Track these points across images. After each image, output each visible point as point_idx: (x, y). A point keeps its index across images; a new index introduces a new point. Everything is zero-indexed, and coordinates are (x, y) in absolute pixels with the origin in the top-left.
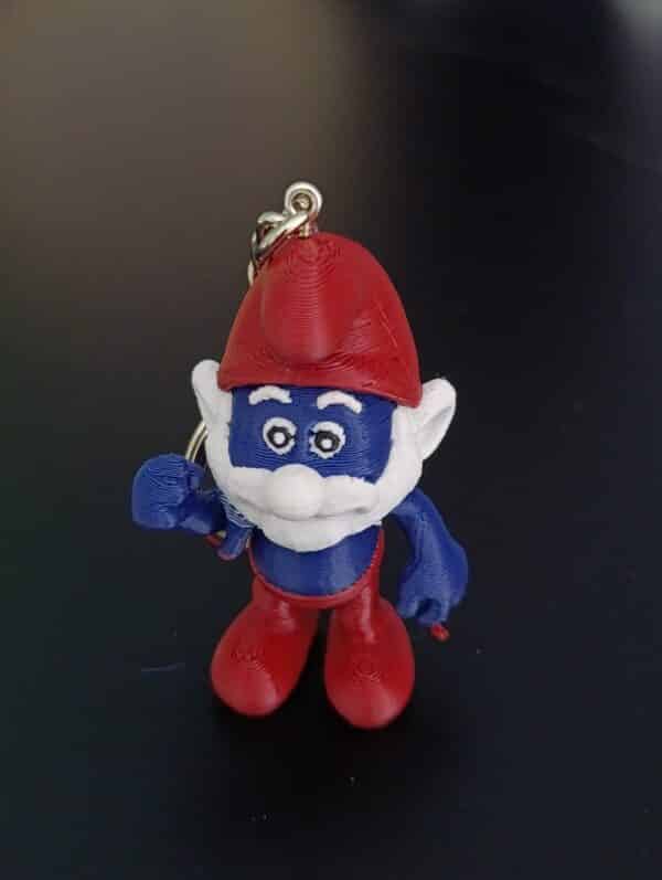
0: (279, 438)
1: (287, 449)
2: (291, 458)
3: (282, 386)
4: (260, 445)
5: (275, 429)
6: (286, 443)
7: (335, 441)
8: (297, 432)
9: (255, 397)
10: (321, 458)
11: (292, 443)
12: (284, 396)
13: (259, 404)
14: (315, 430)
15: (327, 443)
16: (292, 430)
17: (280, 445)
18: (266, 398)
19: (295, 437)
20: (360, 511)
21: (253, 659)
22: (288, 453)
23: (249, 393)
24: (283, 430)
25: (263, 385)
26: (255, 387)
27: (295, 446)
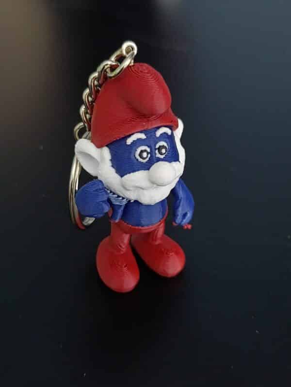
1: (148, 159)
5: (142, 152)
6: (147, 156)
7: (166, 148)
8: (151, 150)
9: (129, 141)
10: (161, 159)
13: (132, 143)
14: (157, 146)
15: (163, 151)
17: (145, 158)
19: (150, 153)
23: (126, 140)
24: (145, 151)
26: (128, 136)
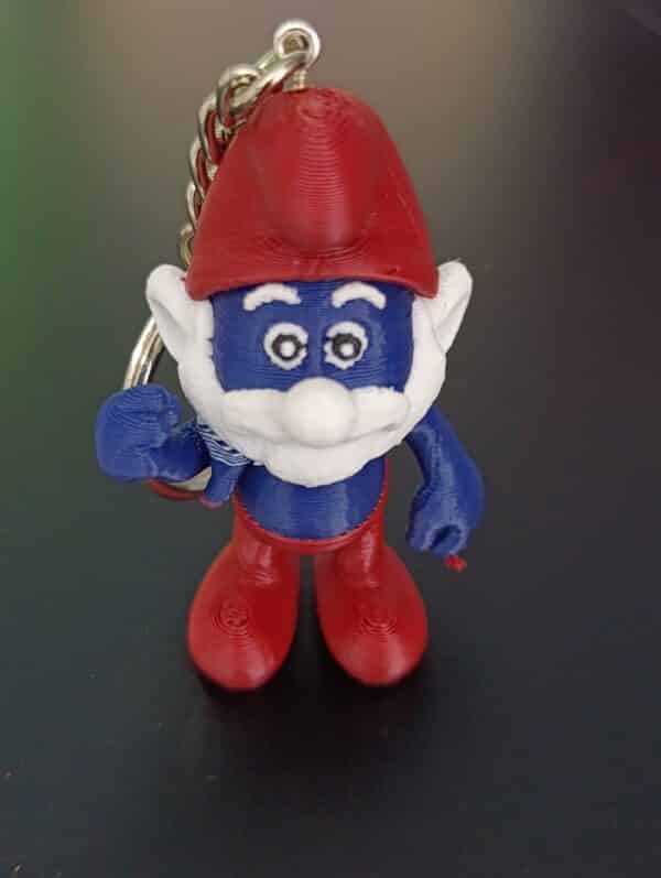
0: (288, 348)
1: (297, 362)
2: (304, 372)
3: (286, 283)
4: (261, 359)
5: (281, 338)
6: (296, 354)
7: (357, 344)
8: (310, 339)
9: (252, 301)
10: (339, 369)
11: (303, 353)
12: (289, 295)
13: (258, 308)
14: (332, 333)
15: (347, 349)
16: (303, 337)
17: (289, 357)
18: (268, 300)
19: (307, 346)
20: (389, 428)
21: (242, 623)
22: (299, 367)
23: (243, 296)
24: (292, 338)
25: (262, 284)
26: (251, 287)
27: (307, 357)
